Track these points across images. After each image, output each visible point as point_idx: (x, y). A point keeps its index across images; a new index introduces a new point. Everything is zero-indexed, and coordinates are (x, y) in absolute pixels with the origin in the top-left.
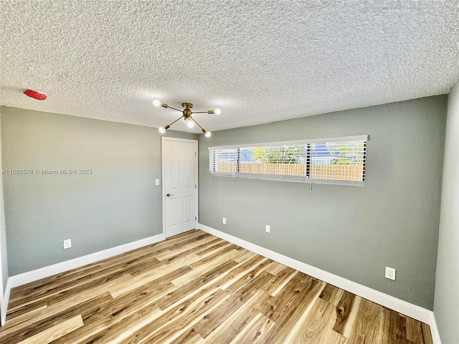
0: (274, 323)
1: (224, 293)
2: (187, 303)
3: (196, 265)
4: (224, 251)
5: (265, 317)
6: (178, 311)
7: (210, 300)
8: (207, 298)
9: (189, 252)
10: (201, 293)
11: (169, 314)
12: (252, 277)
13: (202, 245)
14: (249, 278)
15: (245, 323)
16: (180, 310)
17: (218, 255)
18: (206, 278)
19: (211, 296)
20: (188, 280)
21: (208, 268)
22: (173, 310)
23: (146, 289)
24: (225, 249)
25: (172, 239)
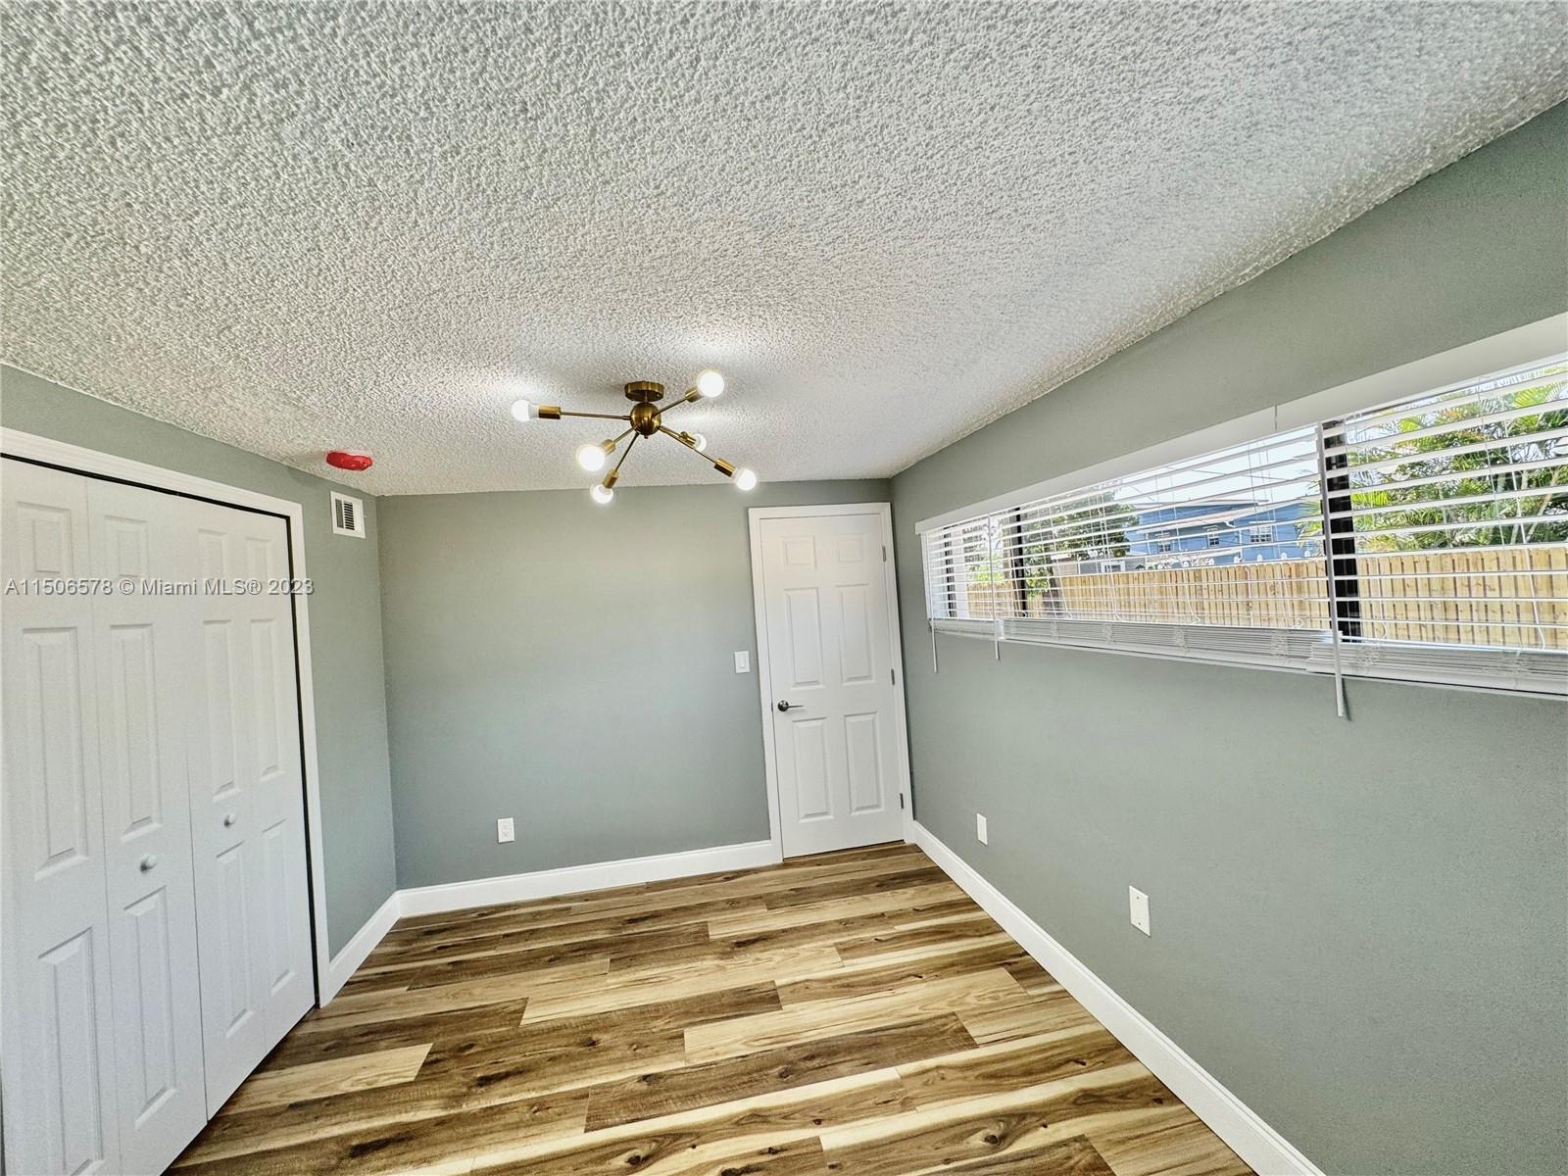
1: (822, 1165)
2: (667, 1143)
3: (805, 991)
4: (952, 965)
6: (622, 1161)
8: (744, 1157)
9: (822, 929)
10: (737, 1123)
11: (594, 1155)
12: (995, 1141)
13: (883, 915)
14: (977, 1141)
16: (631, 1160)
17: (915, 974)
18: (802, 1065)
20: (737, 1046)
21: (834, 1022)
22: (610, 1149)
23: (606, 1029)
24: (961, 953)
25: (803, 864)
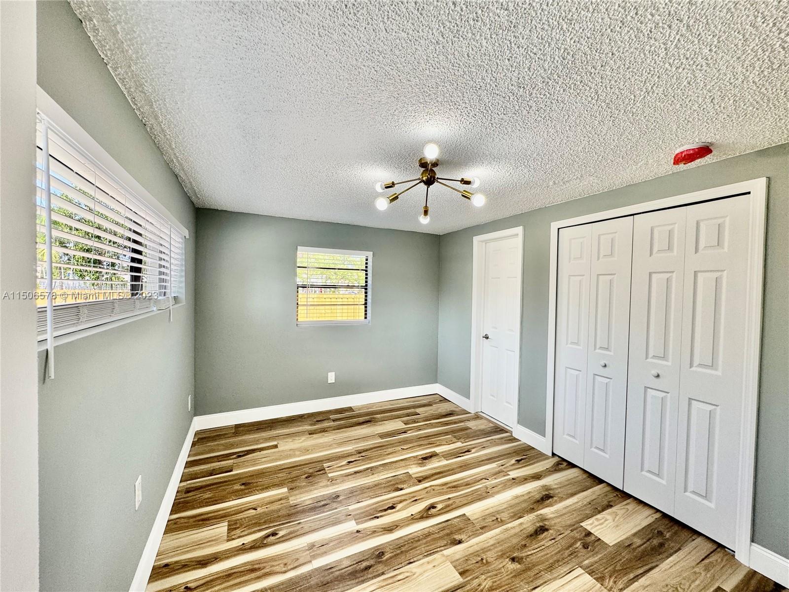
0: (324, 465)
2: (425, 514)
5: (328, 472)
6: (439, 506)
7: (386, 510)
8: (388, 514)
10: (397, 526)
11: (451, 507)
15: (356, 473)
16: (436, 507)
19: (381, 516)
22: (445, 510)
